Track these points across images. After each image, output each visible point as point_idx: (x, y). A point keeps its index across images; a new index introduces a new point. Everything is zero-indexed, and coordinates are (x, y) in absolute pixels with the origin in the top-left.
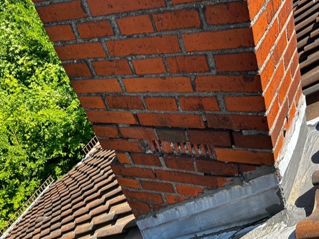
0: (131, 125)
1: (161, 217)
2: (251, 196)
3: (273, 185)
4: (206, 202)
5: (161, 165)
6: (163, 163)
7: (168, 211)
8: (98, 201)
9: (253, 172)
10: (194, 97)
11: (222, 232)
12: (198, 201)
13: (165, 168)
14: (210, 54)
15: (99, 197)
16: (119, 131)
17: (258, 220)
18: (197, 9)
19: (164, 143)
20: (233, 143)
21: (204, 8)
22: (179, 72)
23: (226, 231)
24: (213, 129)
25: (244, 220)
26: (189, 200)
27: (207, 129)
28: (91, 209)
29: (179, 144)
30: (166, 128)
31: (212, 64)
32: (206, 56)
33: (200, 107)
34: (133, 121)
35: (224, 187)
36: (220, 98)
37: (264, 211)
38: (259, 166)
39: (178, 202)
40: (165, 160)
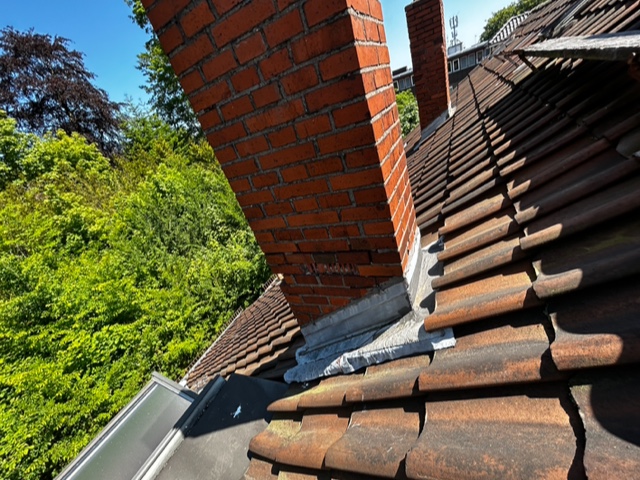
0: (294, 253)
1: (319, 324)
2: (386, 302)
3: (403, 291)
4: (353, 310)
5: (317, 283)
6: (319, 281)
7: (324, 319)
8: (273, 321)
9: (387, 282)
10: (341, 226)
11: (366, 332)
12: (347, 310)
13: (320, 285)
14: (351, 191)
15: (275, 318)
16: (285, 259)
17: (393, 321)
18: (340, 157)
19: (319, 266)
20: (371, 260)
21: (345, 156)
22: (328, 207)
23: (369, 331)
24: (355, 251)
25: (382, 321)
26: (340, 309)
27: (351, 251)
28: (269, 326)
29: (330, 265)
30: (320, 253)
31: (353, 199)
32: (348, 193)
33: (345, 234)
34: (295, 249)
35: (365, 296)
36: (360, 225)
37: (397, 313)
38: (391, 277)
39: (332, 311)
40: (320, 279)
